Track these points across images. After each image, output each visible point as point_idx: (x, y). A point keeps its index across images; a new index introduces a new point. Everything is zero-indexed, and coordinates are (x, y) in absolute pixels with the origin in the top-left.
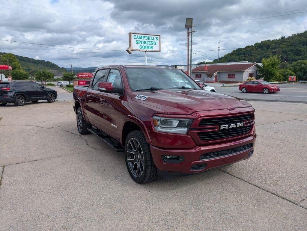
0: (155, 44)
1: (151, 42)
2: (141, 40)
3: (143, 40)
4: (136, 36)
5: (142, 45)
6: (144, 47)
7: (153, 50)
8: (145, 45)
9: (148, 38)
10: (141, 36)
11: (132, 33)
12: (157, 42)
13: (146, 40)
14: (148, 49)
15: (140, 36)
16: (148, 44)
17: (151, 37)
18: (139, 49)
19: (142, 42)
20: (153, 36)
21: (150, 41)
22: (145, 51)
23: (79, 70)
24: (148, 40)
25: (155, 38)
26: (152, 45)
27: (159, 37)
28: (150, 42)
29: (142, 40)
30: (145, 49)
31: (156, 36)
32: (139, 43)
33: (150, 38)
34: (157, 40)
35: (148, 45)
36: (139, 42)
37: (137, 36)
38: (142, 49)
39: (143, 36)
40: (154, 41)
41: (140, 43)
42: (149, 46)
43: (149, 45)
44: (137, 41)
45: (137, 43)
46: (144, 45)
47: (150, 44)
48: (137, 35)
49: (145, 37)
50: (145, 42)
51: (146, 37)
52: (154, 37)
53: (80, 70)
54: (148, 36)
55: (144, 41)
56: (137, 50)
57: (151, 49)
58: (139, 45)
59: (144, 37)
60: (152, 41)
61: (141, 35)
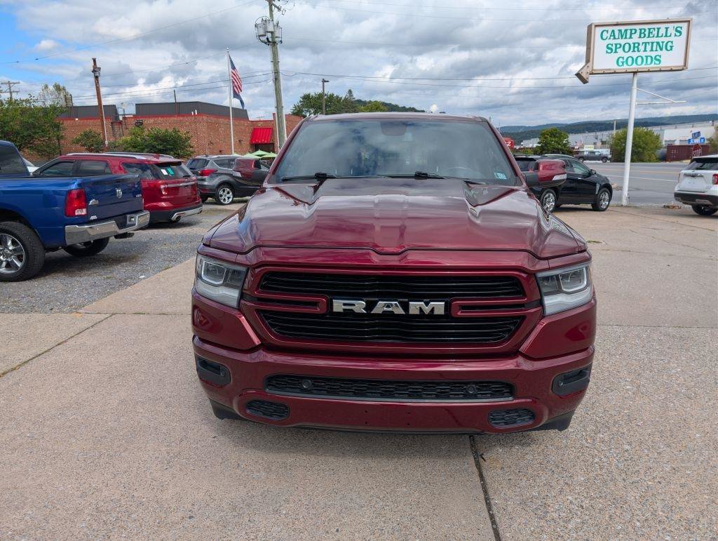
0: (669, 48)
1: (655, 44)
2: (622, 42)
3: (631, 41)
4: (610, 32)
5: (626, 55)
6: (630, 60)
7: (661, 65)
8: (635, 55)
9: (647, 33)
10: (626, 30)
11: (596, 26)
12: (679, 42)
13: (641, 41)
14: (643, 66)
15: (620, 31)
16: (645, 50)
17: (659, 29)
18: (614, 67)
19: (627, 46)
20: (663, 27)
21: (655, 40)
22: (635, 73)
23: (516, 132)
24: (646, 40)
25: (671, 31)
26: (659, 52)
27: (685, 25)
28: (652, 43)
29: (628, 41)
30: (634, 67)
31: (676, 25)
32: (616, 52)
33: (655, 33)
34: (678, 34)
35: (644, 54)
36: (616, 48)
37: (613, 31)
38: (625, 66)
39: (631, 30)
40: (666, 40)
41: (620, 51)
42: (647, 57)
43: (648, 53)
44: (610, 46)
45: (609, 51)
46: (630, 54)
47: (652, 50)
48: (610, 29)
49: (638, 32)
50: (635, 47)
51: (641, 30)
52: (667, 28)
53: (521, 130)
54: (646, 27)
55: (634, 44)
56: (606, 72)
57: (653, 65)
58: (614, 56)
59: (633, 31)
60: (659, 40)
61: (623, 28)
